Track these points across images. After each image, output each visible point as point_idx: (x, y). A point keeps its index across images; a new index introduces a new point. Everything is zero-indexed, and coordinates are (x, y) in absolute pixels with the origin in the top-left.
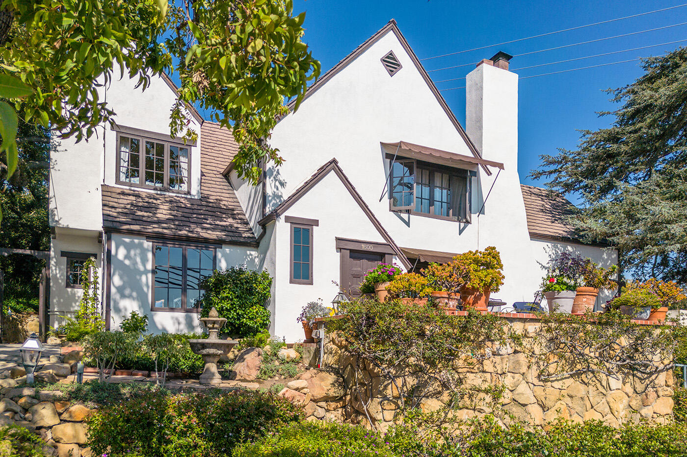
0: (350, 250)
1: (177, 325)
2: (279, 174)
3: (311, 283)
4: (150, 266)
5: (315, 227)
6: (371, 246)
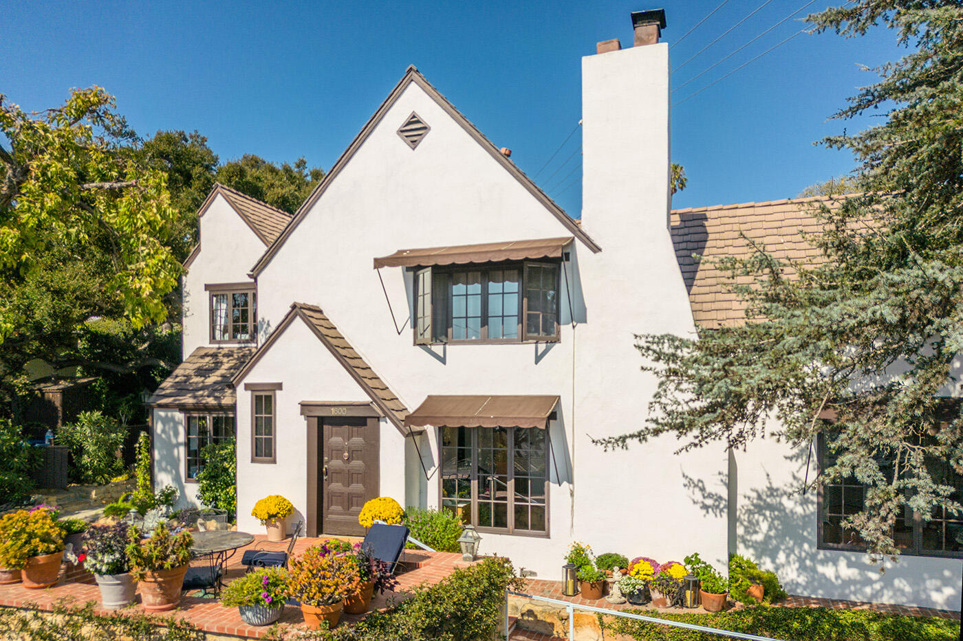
0: (317, 417)
2: (270, 326)
3: (275, 462)
4: (182, 438)
5: (278, 392)
6: (345, 408)
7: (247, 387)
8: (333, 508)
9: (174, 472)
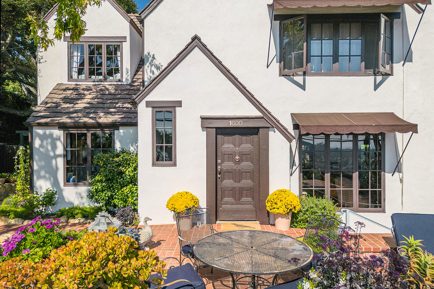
0: (216, 128)
1: (80, 199)
2: (155, 59)
3: (175, 165)
4: (60, 150)
5: (178, 109)
6: (241, 121)
7: (148, 104)
8: (225, 199)
9: (52, 179)
